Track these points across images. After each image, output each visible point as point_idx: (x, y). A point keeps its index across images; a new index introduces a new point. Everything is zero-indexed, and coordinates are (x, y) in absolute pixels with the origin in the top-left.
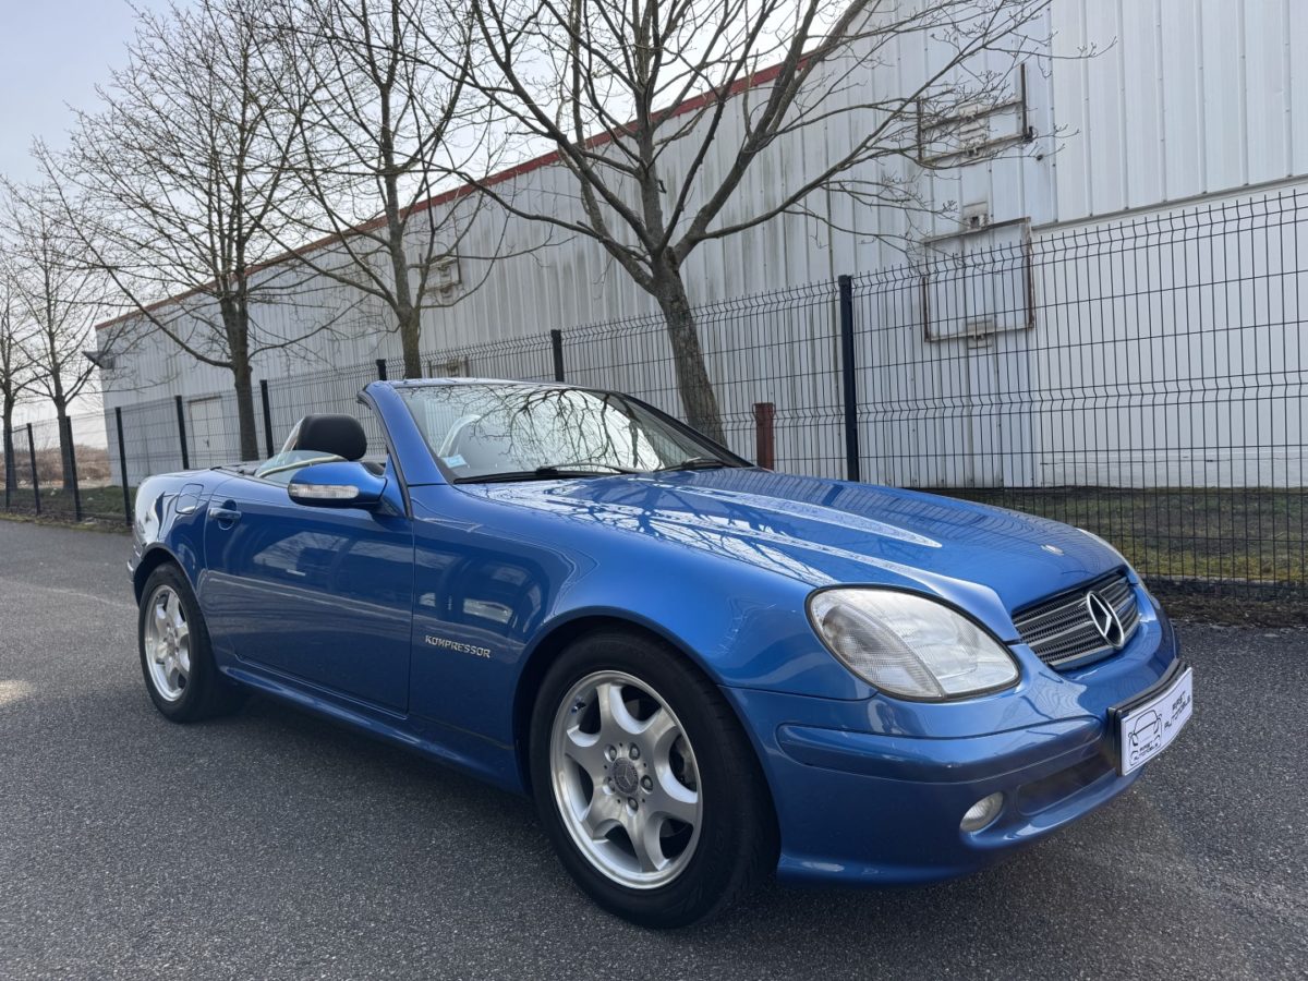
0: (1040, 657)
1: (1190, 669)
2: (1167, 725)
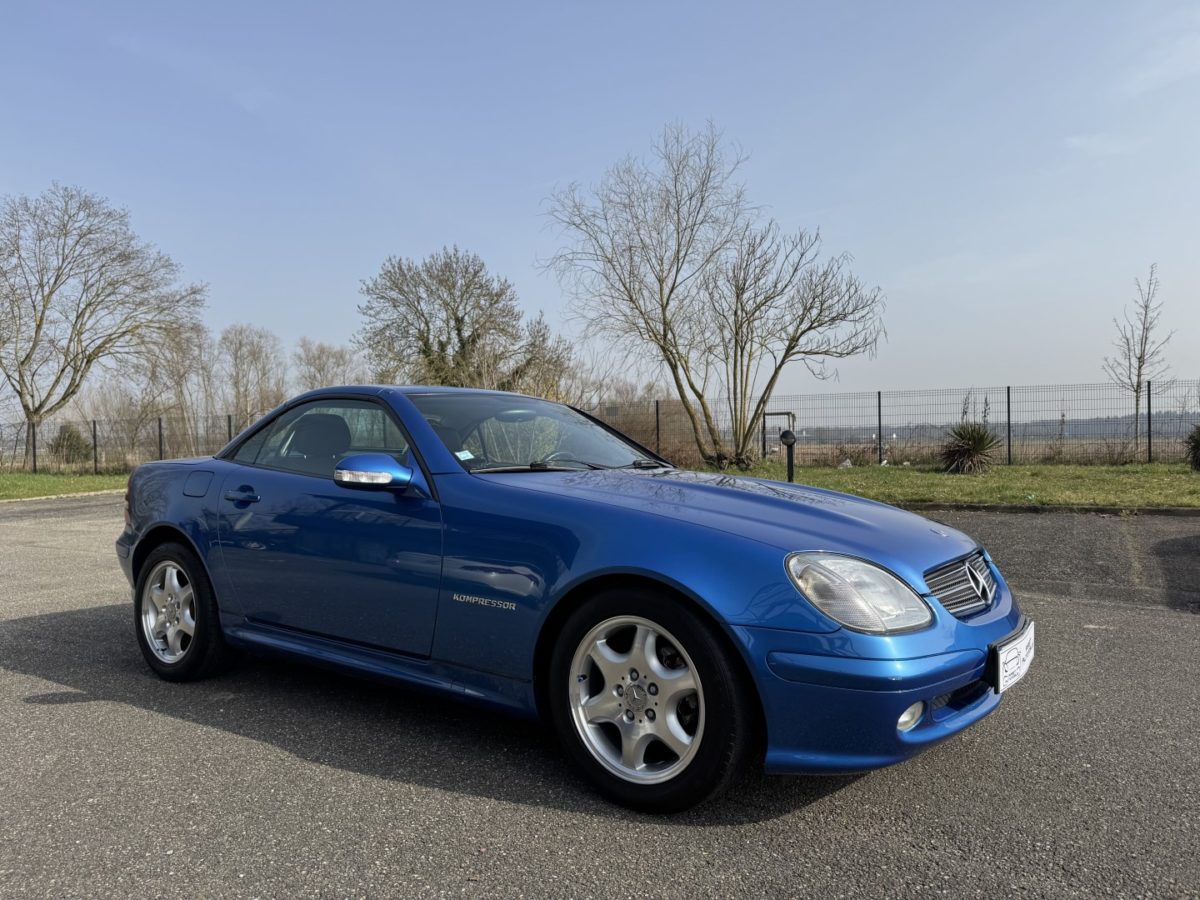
0: (945, 606)
1: (1033, 623)
2: (1024, 660)
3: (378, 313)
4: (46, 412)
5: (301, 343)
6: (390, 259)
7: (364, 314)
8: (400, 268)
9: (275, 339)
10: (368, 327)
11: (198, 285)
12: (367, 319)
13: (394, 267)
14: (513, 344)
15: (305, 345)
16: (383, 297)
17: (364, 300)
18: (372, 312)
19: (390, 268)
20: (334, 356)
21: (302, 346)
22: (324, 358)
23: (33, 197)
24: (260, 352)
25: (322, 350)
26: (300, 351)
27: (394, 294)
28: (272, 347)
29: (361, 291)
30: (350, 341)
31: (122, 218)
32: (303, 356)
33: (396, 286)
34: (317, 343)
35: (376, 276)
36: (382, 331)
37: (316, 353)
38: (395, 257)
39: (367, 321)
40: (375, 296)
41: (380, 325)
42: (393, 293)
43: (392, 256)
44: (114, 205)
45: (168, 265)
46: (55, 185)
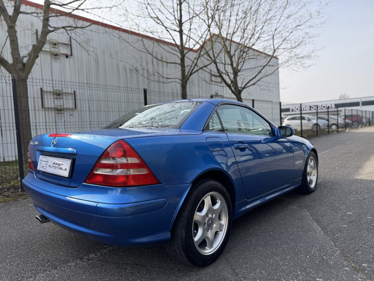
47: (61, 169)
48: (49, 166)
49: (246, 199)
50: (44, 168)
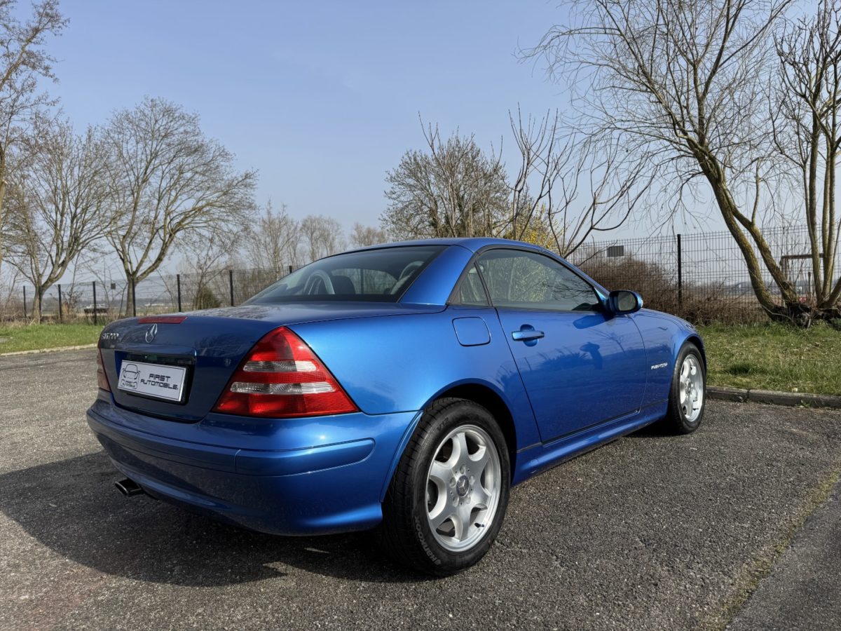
3: (399, 196)
4: (142, 275)
5: (355, 227)
6: (408, 153)
7: (389, 198)
8: (415, 160)
9: (338, 225)
10: (391, 208)
11: (250, 171)
12: (391, 202)
13: (410, 158)
14: (503, 215)
15: (358, 228)
16: (403, 184)
17: (389, 187)
18: (394, 196)
19: (408, 160)
20: (378, 236)
21: (356, 230)
22: (371, 238)
23: (132, 109)
24: (329, 235)
25: (369, 231)
26: (355, 233)
27: (412, 181)
28: (336, 231)
29: (386, 180)
30: (379, 219)
31: (192, 120)
32: (357, 237)
33: (413, 174)
34: (366, 227)
35: (397, 167)
36: (402, 209)
37: (365, 234)
38: (411, 151)
39: (392, 204)
40: (396, 183)
41: (400, 205)
42: (410, 180)
43: (409, 150)
44: (188, 111)
45: (224, 154)
46: (146, 99)
47: (166, 386)
48: (142, 381)
49: (540, 443)
50: (131, 386)
